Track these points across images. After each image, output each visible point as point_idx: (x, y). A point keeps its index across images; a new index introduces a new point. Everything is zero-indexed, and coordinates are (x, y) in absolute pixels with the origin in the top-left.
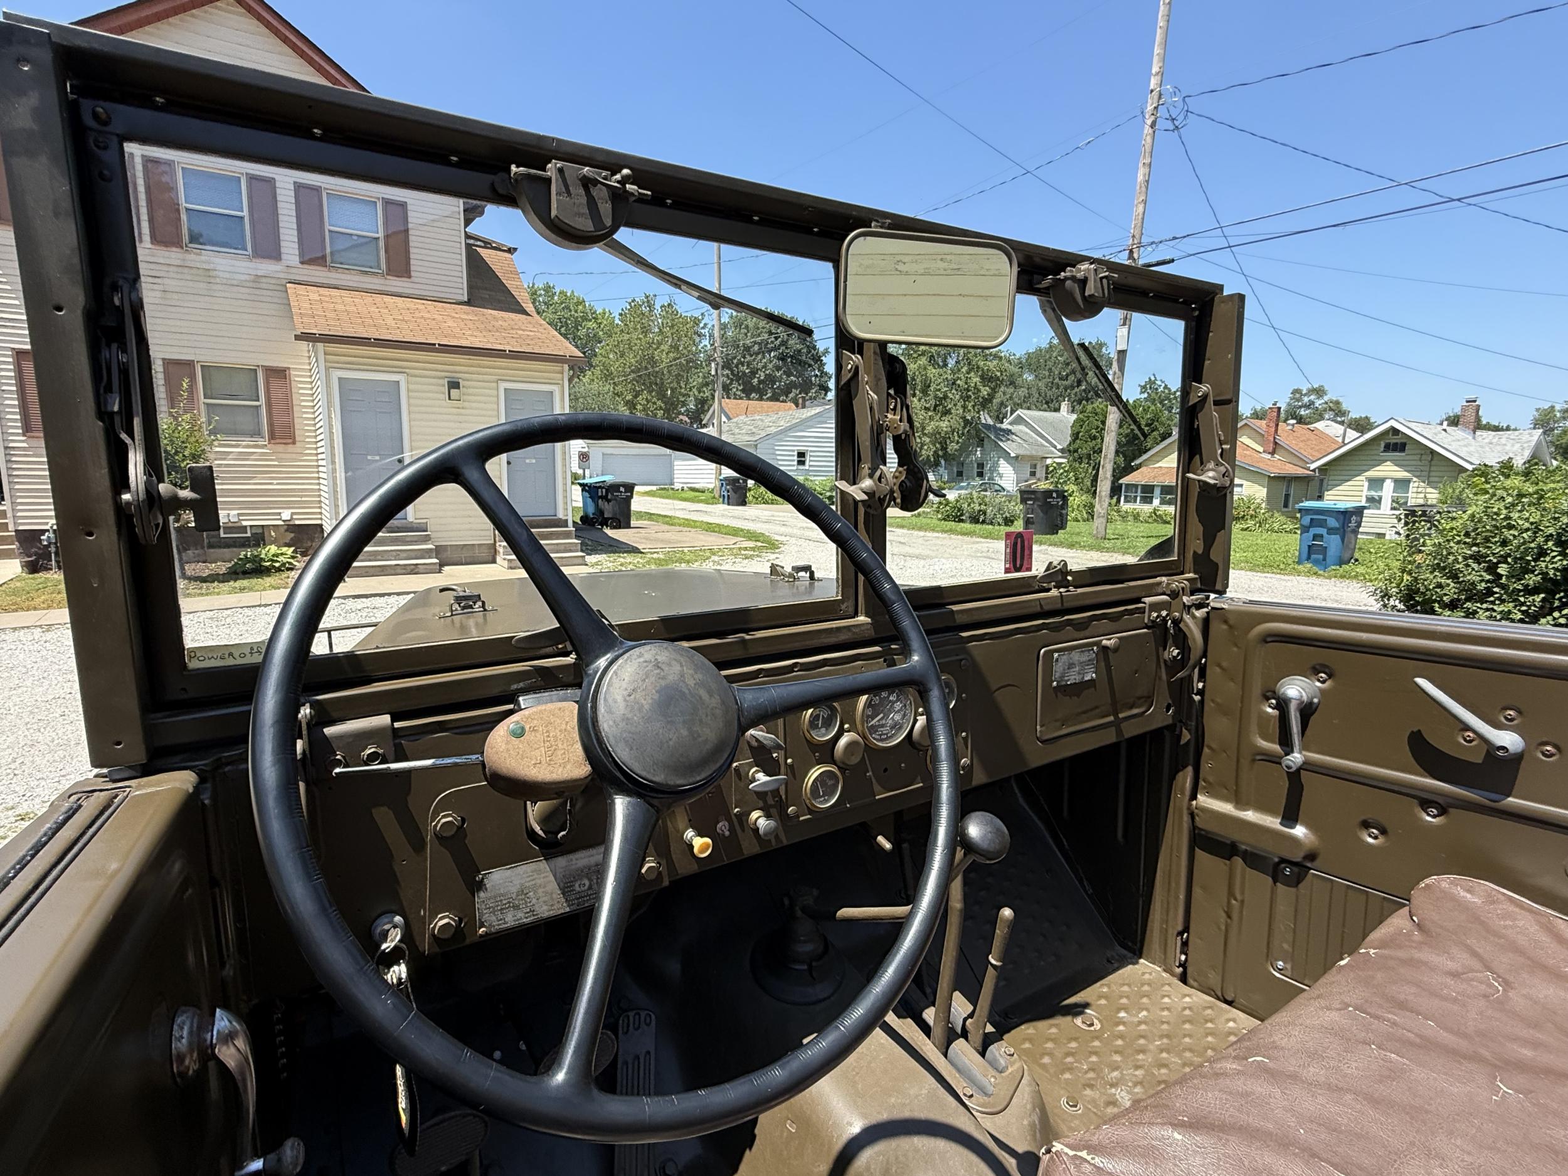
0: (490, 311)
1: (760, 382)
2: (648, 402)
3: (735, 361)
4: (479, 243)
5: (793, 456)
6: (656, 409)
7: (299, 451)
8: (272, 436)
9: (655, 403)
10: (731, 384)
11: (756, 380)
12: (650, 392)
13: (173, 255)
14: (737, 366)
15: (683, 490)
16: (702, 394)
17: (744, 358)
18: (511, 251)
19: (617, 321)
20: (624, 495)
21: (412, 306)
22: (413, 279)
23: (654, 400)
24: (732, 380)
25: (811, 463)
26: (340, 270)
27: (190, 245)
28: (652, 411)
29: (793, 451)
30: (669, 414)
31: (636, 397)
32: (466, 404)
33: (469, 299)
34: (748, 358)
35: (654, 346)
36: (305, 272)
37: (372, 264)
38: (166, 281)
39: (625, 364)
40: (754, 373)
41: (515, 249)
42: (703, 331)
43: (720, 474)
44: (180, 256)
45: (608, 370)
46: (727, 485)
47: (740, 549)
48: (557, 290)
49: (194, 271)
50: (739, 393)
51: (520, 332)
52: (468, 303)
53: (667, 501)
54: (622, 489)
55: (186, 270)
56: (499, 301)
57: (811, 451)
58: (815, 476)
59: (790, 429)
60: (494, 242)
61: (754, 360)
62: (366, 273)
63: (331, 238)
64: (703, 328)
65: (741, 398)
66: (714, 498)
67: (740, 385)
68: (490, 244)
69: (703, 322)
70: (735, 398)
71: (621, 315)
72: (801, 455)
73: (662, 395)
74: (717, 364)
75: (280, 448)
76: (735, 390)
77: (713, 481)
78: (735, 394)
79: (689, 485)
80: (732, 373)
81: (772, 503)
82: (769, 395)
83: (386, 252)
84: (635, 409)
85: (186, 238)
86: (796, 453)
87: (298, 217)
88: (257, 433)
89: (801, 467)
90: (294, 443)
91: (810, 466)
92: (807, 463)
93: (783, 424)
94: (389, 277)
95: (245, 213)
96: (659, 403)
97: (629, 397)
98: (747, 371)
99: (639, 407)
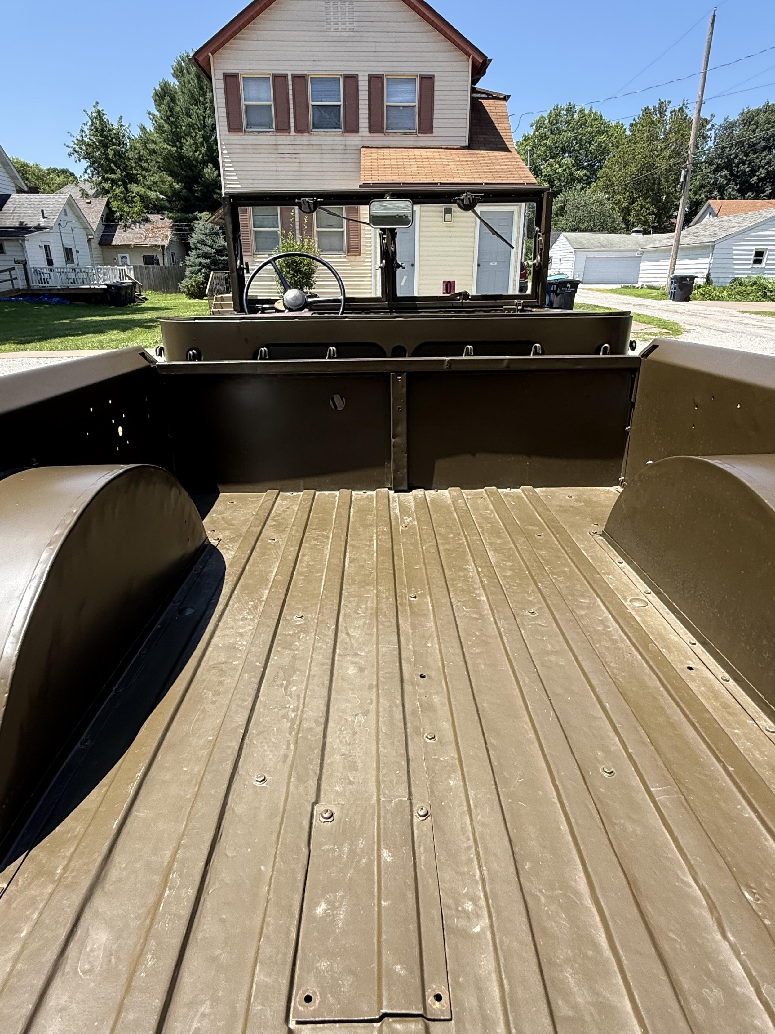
0: (482, 152)
1: (760, 180)
2: (642, 208)
3: (736, 161)
4: (483, 96)
5: (751, 255)
6: (649, 214)
7: (362, 259)
8: (349, 251)
9: (648, 209)
10: (728, 184)
11: (755, 178)
12: (645, 199)
13: (304, 138)
14: (737, 167)
15: (642, 288)
16: (697, 197)
17: (747, 156)
18: (506, 98)
19: (628, 133)
20: (569, 290)
21: (431, 155)
22: (434, 134)
23: (648, 205)
24: (730, 180)
25: (769, 262)
26: (391, 134)
27: (314, 130)
28: (644, 217)
29: (752, 250)
30: (660, 217)
31: (631, 204)
32: (455, 224)
33: (469, 144)
34: (752, 156)
35: (656, 153)
36: (371, 138)
37: (410, 127)
38: (301, 156)
39: (627, 174)
40: (753, 172)
41: (509, 96)
42: (708, 133)
43: (673, 273)
44: (307, 138)
45: (610, 181)
46: (675, 282)
47: (646, 333)
48: (577, 109)
49: (315, 147)
50: (734, 193)
51: (498, 167)
52: (469, 147)
53: (624, 297)
54: (569, 285)
55: (310, 147)
56: (490, 142)
57: (771, 250)
58: (769, 274)
59: (751, 229)
60: (494, 93)
61: (757, 158)
62: (405, 133)
63: (387, 110)
64: (710, 129)
65: (735, 198)
66: (664, 294)
67: (736, 185)
68: (491, 95)
69: (711, 123)
70: (729, 199)
71: (632, 125)
72: (759, 254)
73: (656, 201)
74: (687, 171)
75: (352, 258)
76: (730, 190)
77: (666, 279)
78: (730, 194)
79: (648, 284)
80: (732, 174)
81: (718, 300)
82: (767, 193)
83: (419, 116)
84: (630, 215)
85: (311, 126)
86: (754, 253)
87: (370, 100)
88: (342, 250)
89: (756, 266)
90: (360, 255)
91: (767, 264)
92: (764, 262)
93: (747, 224)
94: (419, 135)
95: (341, 103)
96: (653, 208)
97: (625, 204)
98: (747, 170)
99: (633, 213)
